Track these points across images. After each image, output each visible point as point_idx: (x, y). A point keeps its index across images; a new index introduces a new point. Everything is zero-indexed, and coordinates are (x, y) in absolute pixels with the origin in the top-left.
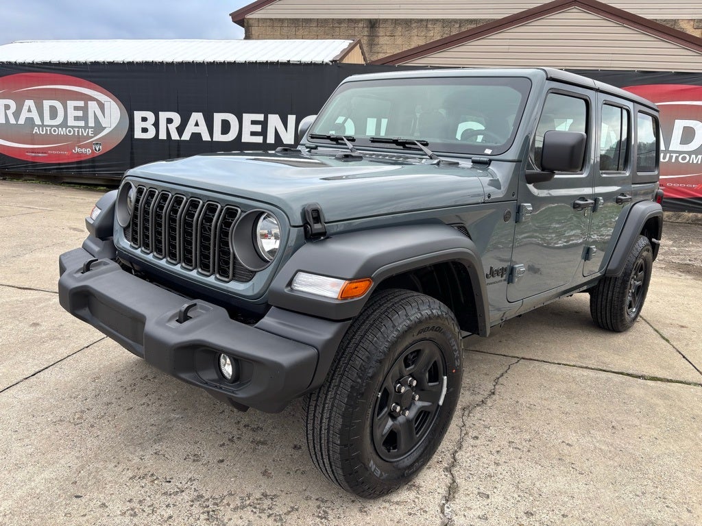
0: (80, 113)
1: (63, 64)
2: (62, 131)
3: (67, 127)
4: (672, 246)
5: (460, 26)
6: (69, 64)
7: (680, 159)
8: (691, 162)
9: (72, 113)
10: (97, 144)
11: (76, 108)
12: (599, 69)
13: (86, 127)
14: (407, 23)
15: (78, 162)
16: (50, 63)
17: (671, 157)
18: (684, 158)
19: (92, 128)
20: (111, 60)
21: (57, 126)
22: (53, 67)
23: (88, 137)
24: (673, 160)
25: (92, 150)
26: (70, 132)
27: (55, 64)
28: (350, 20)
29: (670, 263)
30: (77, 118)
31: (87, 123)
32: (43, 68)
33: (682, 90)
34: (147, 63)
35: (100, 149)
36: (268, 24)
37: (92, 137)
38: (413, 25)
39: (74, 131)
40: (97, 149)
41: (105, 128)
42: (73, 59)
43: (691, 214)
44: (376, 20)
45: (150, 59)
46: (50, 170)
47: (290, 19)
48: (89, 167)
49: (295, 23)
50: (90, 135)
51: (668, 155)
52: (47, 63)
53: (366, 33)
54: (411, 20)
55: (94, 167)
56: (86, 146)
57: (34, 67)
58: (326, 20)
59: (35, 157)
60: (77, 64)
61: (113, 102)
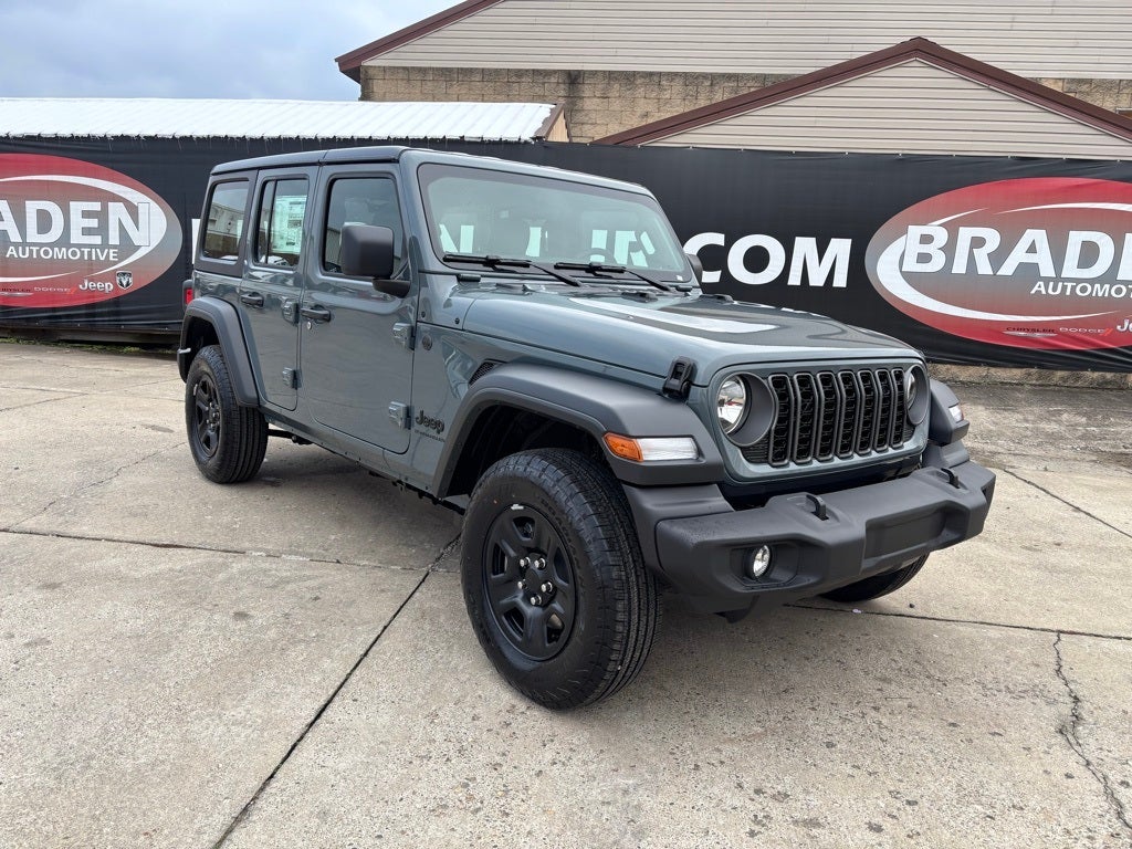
0: (94, 223)
1: (64, 139)
2: (60, 253)
3: (69, 246)
4: (1088, 425)
5: (712, 85)
6: (73, 139)
7: (1078, 292)
8: (1094, 295)
9: (78, 222)
10: (124, 274)
11: (86, 214)
12: (954, 154)
13: (105, 245)
14: (629, 78)
15: (87, 306)
16: (39, 138)
17: (1064, 288)
18: (1084, 289)
19: (115, 247)
20: (152, 133)
21: (52, 245)
22: (45, 144)
23: (108, 263)
24: (1068, 293)
25: (115, 285)
26: (74, 254)
27: (49, 140)
28: (535, 72)
29: (1097, 452)
30: (87, 231)
31: (105, 238)
32: (28, 146)
33: (1078, 186)
34: (216, 139)
35: (129, 284)
36: (401, 76)
37: (115, 263)
38: (639, 81)
39: (82, 253)
40: (125, 284)
41: (140, 246)
42: (82, 132)
43: (1096, 374)
44: (579, 71)
45: (222, 133)
46: (36, 319)
47: (438, 69)
48: (109, 314)
49: (446, 74)
50: (111, 259)
51: (1060, 284)
52: (33, 137)
53: (562, 93)
54: (634, 74)
55: (117, 313)
56: (103, 278)
57: (10, 144)
58: (497, 71)
59: (8, 297)
60: (89, 139)
61: (153, 204)
